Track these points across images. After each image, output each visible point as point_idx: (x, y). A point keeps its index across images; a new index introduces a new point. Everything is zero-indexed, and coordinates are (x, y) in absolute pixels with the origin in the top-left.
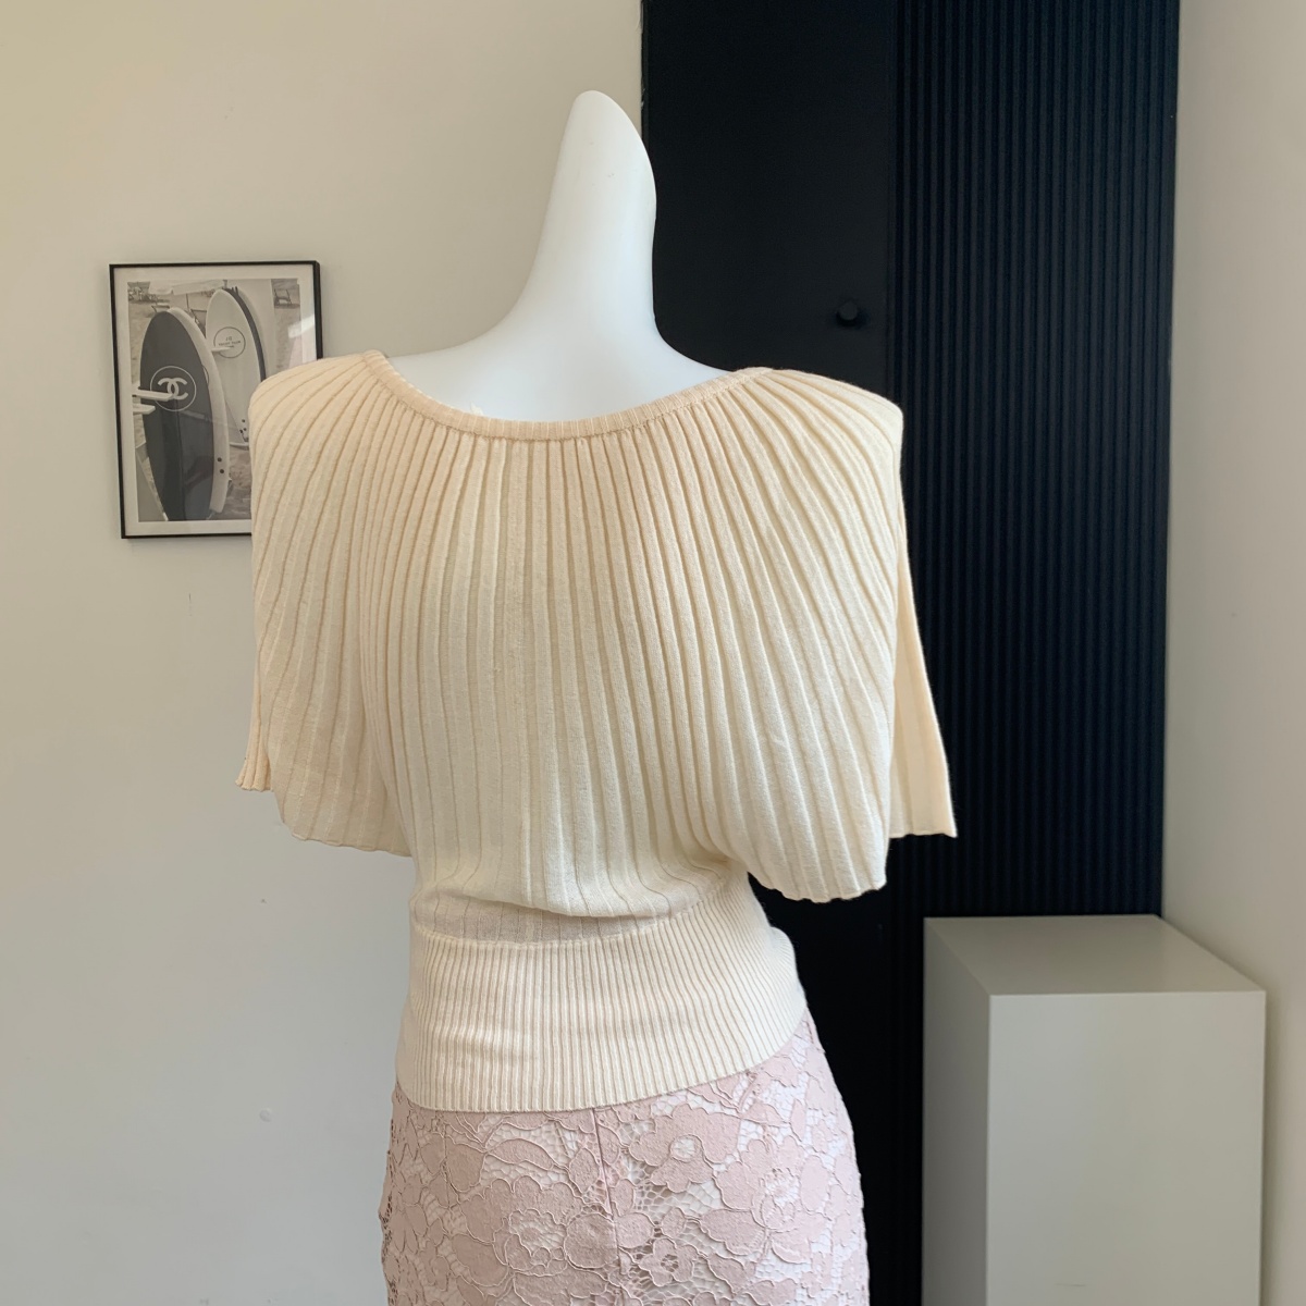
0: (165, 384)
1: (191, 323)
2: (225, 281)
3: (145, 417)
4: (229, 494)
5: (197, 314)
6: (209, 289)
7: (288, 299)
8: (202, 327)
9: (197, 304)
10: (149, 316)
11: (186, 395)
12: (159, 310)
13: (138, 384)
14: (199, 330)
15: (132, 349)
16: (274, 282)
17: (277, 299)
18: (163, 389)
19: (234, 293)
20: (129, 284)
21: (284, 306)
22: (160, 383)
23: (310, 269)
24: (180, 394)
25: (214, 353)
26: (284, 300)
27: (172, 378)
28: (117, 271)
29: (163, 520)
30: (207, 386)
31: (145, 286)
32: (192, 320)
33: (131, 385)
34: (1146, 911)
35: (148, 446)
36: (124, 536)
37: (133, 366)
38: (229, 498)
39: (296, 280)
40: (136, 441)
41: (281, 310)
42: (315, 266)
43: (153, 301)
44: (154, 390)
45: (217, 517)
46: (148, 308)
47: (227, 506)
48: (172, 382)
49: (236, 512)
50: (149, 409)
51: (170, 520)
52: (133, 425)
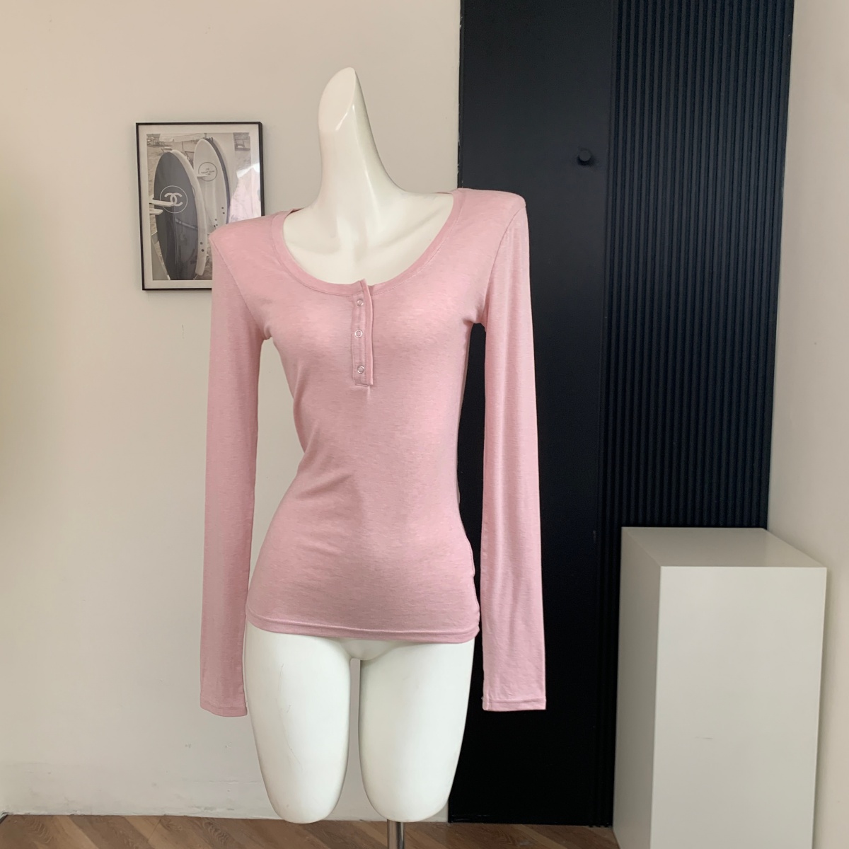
0: (169, 196)
1: (185, 159)
2: (206, 134)
3: (157, 217)
4: (206, 265)
5: (189, 154)
6: (195, 139)
7: (243, 146)
8: (191, 162)
9: (188, 148)
10: (159, 155)
11: (181, 203)
12: (165, 151)
13: (153, 196)
14: (189, 164)
15: (149, 175)
16: (235, 135)
17: (236, 145)
18: (168, 200)
19: (211, 141)
20: (149, 136)
21: (241, 149)
22: (166, 196)
23: (257, 126)
24: (178, 203)
25: (198, 178)
26: (240, 144)
27: (173, 192)
28: (140, 127)
29: (167, 280)
30: (194, 197)
31: (157, 136)
32: (185, 157)
33: (148, 197)
34: (758, 526)
35: (159, 234)
36: (144, 289)
37: (150, 185)
38: (208, 266)
39: (248, 134)
40: (151, 231)
41: (239, 152)
42: (260, 124)
43: (162, 146)
44: (162, 200)
45: (200, 278)
46: (159, 150)
47: (205, 271)
48: (173, 195)
50: (159, 212)
51: (171, 279)
52: (149, 221)
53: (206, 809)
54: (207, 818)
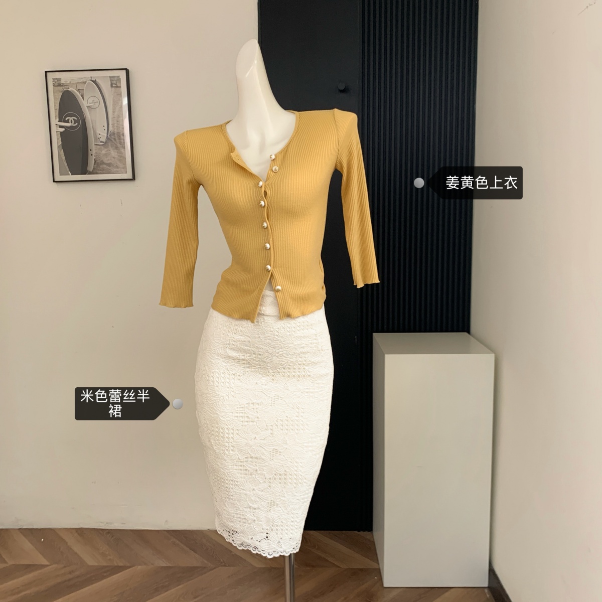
0: (69, 119)
1: (78, 95)
2: (91, 77)
3: (61, 133)
4: (94, 165)
5: (80, 91)
6: (84, 81)
7: (116, 84)
8: (82, 96)
9: (80, 87)
10: (61, 92)
11: (77, 124)
12: (65, 89)
13: (58, 120)
14: (81, 97)
15: (55, 105)
16: (110, 77)
17: (112, 84)
18: (68, 122)
19: (95, 82)
20: (53, 79)
21: (114, 87)
22: (66, 119)
23: (125, 71)
24: (74, 124)
25: (87, 107)
26: (115, 84)
27: (71, 117)
28: (48, 74)
29: (69, 175)
30: (85, 120)
31: (59, 79)
32: (78, 93)
33: (55, 121)
34: (463, 331)
35: (63, 144)
36: (54, 181)
37: (55, 112)
38: (96, 165)
39: (119, 76)
40: (58, 143)
41: (113, 89)
42: (127, 71)
43: (63, 86)
44: (64, 122)
45: (90, 173)
46: (61, 88)
47: (94, 169)
48: (71, 119)
49: (98, 172)
50: (62, 130)
51: (72, 175)
52: (56, 136)
53: (107, 523)
54: (107, 529)
